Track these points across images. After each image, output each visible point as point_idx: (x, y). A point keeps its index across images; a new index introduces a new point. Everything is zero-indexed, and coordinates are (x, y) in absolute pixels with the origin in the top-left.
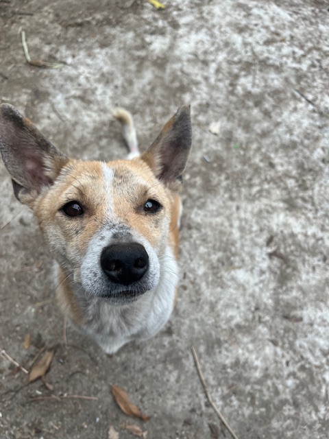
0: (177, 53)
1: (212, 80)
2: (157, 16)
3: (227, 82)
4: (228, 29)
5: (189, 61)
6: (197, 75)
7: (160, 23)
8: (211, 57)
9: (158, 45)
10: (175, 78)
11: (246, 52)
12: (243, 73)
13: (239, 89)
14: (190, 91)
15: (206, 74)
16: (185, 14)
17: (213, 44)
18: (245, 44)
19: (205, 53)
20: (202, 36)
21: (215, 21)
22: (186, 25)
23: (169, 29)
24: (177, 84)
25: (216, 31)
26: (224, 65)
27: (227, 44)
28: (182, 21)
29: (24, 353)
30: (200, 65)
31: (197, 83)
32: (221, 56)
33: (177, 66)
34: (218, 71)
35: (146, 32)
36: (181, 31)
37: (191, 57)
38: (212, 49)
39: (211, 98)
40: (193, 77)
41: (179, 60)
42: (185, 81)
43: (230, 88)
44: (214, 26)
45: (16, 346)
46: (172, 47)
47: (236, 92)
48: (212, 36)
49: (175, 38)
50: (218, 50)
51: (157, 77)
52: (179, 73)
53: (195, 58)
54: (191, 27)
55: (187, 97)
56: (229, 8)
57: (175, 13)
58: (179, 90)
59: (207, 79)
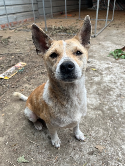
0: (104, 81)
1: (120, 87)
2: (94, 72)
4: (120, 74)
6: (113, 86)
7: (96, 74)
8: (117, 81)
9: (97, 79)
10: (105, 87)
14: (112, 90)
16: (104, 71)
19: (114, 80)
20: (111, 76)
21: (115, 72)
23: (99, 75)
26: (123, 83)
27: (122, 78)
28: (103, 73)
30: (113, 83)
31: (114, 88)
32: (121, 81)
33: (105, 84)
34: (121, 85)
35: (91, 76)
36: (104, 75)
37: (109, 81)
38: (117, 79)
39: (121, 92)
41: (105, 82)
42: (109, 88)
44: (115, 73)
46: (102, 79)
48: (115, 76)
49: (102, 77)
50: (119, 79)
51: (98, 87)
53: (111, 82)
54: (107, 74)
55: (111, 93)
56: (119, 69)
57: (100, 71)
58: (108, 91)
59: (117, 87)
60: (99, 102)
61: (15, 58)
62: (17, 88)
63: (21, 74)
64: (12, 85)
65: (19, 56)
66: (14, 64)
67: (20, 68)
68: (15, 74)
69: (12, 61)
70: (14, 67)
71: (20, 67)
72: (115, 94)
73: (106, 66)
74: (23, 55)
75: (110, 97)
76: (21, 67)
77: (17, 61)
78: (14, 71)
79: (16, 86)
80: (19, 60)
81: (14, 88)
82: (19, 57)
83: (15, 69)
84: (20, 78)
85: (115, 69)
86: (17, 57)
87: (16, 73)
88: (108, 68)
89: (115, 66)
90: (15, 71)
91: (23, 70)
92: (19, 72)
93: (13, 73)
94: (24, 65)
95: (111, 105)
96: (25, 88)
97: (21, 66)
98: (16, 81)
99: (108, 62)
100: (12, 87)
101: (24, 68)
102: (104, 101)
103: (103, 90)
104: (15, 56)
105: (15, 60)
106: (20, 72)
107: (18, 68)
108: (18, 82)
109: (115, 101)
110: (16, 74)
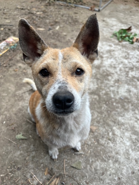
0: (104, 65)
1: (119, 73)
3: (125, 73)
4: (122, 58)
5: (108, 67)
6: (112, 71)
8: (116, 66)
9: (96, 63)
10: (104, 72)
11: (130, 65)
12: (130, 71)
13: (130, 76)
14: (111, 76)
15: (116, 71)
16: (105, 54)
17: (117, 62)
18: (129, 63)
19: (114, 65)
20: (112, 60)
21: (116, 56)
22: (106, 57)
24: (105, 74)
25: (117, 59)
26: (122, 68)
27: (122, 62)
28: (104, 56)
29: (44, 177)
30: (113, 68)
31: (113, 74)
32: (121, 66)
33: (104, 68)
34: (120, 70)
36: (104, 59)
38: (117, 64)
39: (119, 78)
40: (111, 72)
41: (105, 66)
42: (108, 73)
43: (126, 75)
45: (41, 173)
46: (102, 63)
47: (129, 76)
49: (102, 61)
50: (119, 64)
51: (97, 72)
52: (105, 71)
53: (111, 66)
54: (108, 58)
55: (110, 78)
56: (120, 53)
57: (101, 54)
58: (106, 75)
59: (116, 72)
60: (97, 86)
61: (5, 31)
62: (10, 67)
63: (14, 51)
64: (4, 63)
65: (10, 28)
66: (4, 38)
67: (11, 45)
68: (6, 51)
69: (2, 34)
70: (4, 42)
71: (11, 43)
72: (113, 80)
73: (108, 48)
74: (14, 28)
75: (108, 82)
76: (13, 43)
77: (8, 35)
78: (5, 47)
79: (9, 64)
80: (10, 33)
81: (7, 67)
82: (9, 30)
83: (6, 45)
84: (13, 56)
85: (116, 53)
86: (7, 29)
87: (8, 49)
88: (109, 51)
89: (117, 49)
90: (7, 47)
91: (15, 47)
92: (11, 49)
93: (4, 50)
94: (16, 41)
95: (108, 90)
96: (19, 68)
97: (13, 41)
98: (8, 60)
99: (111, 44)
100: (5, 65)
101: (16, 44)
102: (101, 86)
103: (101, 75)
104: (5, 28)
105: (6, 33)
106: (13, 49)
107: (10, 43)
108: (10, 60)
109: (112, 86)
110: (8, 51)
